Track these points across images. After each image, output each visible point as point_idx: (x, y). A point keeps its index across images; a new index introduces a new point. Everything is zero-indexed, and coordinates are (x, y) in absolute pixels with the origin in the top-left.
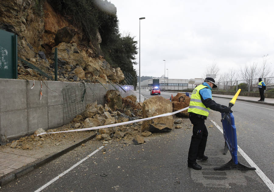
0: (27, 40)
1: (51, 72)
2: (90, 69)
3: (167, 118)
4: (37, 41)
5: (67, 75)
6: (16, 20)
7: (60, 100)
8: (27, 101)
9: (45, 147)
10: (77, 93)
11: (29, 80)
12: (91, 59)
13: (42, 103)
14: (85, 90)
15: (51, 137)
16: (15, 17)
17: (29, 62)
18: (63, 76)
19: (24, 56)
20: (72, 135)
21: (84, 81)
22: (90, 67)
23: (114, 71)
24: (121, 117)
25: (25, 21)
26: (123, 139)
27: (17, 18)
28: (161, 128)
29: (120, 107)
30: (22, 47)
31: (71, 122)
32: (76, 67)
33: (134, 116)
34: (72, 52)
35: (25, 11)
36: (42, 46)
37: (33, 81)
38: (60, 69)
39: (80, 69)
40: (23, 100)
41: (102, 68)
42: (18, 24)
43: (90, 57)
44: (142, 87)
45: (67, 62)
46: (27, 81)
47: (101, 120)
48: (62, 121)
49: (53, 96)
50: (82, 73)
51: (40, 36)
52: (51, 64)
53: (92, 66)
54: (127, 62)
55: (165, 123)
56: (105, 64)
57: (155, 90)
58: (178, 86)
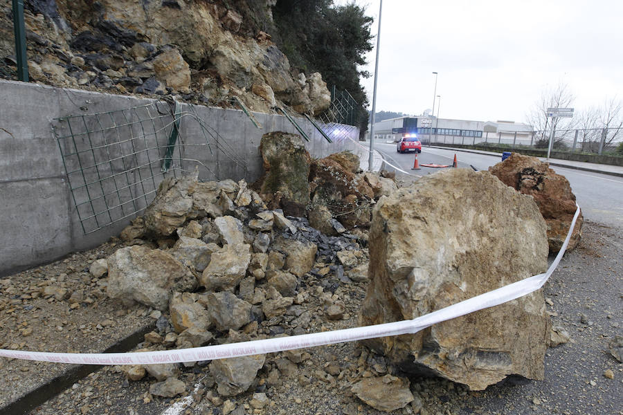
2: (223, 67)
7: (48, 160)
12: (228, 36)
14: (175, 127)
21: (175, 98)
22: (221, 59)
23: (303, 82)
24: (284, 239)
28: (481, 383)
29: (301, 189)
32: (163, 50)
33: (341, 229)
34: (158, 3)
39: (174, 58)
41: (262, 66)
43: (228, 32)
44: (379, 134)
45: (140, 35)
47: (194, 255)
50: (180, 73)
53: (227, 56)
54: (343, 68)
55: (508, 346)
56: (274, 57)
57: (409, 141)
58: (460, 135)
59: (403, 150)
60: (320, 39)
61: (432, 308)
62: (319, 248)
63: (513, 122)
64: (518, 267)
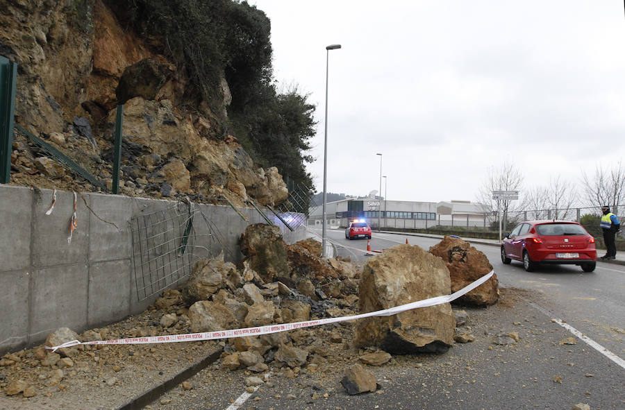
0: (46, 88)
1: (104, 171)
2: (204, 168)
3: (436, 310)
4: (72, 93)
5: (144, 181)
6: (22, 33)
7: (124, 247)
8: (31, 248)
9: (73, 388)
10: (170, 229)
11: (40, 188)
12: (205, 142)
13: (74, 255)
14: (190, 223)
15: (93, 354)
16: (19, 25)
17: (47, 141)
18: (135, 182)
19: (36, 127)
20: (153, 350)
21: (188, 199)
22: (203, 162)
23: (262, 175)
24: (289, 299)
25: (44, 37)
26: (305, 370)
27: (25, 28)
28: (422, 343)
29: (282, 269)
30: (31, 104)
31: (149, 309)
32: (169, 160)
33: (324, 297)
34: (159, 122)
35: (46, 14)
36: (85, 106)
37: (53, 192)
38: (127, 164)
39: (178, 167)
40: (19, 243)
41: (232, 165)
42: (25, 43)
43: (204, 139)
44: (321, 219)
45: (145, 147)
46: (36, 192)
47: (235, 309)
48: (126, 305)
49: (105, 234)
50: (184, 178)
51: (81, 81)
52: (104, 151)
53: (209, 160)
54: (290, 156)
55: (433, 326)
56: (241, 157)
57: (358, 227)
58: (412, 218)
59: (352, 237)
60: (265, 128)
61: (396, 305)
62: (312, 308)
63: (469, 202)
64: (436, 291)
